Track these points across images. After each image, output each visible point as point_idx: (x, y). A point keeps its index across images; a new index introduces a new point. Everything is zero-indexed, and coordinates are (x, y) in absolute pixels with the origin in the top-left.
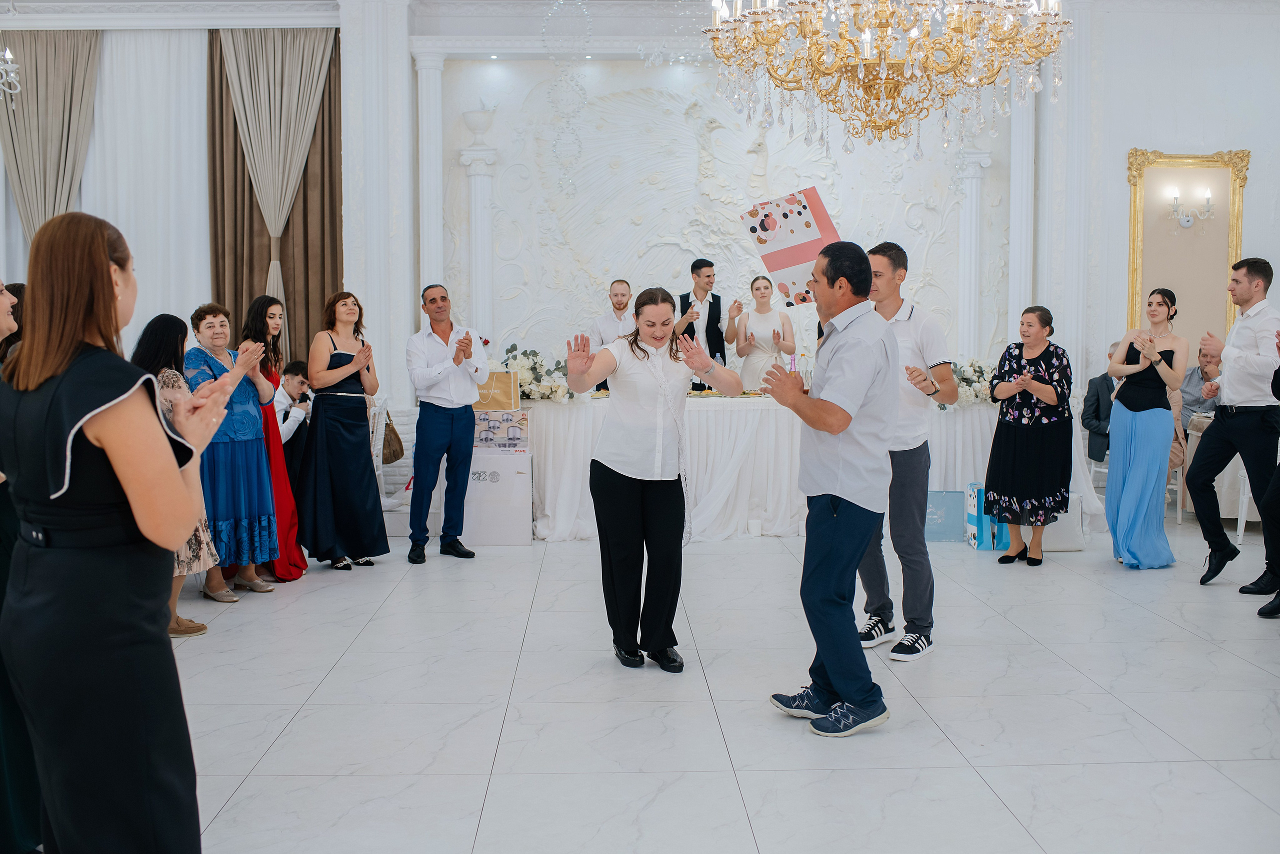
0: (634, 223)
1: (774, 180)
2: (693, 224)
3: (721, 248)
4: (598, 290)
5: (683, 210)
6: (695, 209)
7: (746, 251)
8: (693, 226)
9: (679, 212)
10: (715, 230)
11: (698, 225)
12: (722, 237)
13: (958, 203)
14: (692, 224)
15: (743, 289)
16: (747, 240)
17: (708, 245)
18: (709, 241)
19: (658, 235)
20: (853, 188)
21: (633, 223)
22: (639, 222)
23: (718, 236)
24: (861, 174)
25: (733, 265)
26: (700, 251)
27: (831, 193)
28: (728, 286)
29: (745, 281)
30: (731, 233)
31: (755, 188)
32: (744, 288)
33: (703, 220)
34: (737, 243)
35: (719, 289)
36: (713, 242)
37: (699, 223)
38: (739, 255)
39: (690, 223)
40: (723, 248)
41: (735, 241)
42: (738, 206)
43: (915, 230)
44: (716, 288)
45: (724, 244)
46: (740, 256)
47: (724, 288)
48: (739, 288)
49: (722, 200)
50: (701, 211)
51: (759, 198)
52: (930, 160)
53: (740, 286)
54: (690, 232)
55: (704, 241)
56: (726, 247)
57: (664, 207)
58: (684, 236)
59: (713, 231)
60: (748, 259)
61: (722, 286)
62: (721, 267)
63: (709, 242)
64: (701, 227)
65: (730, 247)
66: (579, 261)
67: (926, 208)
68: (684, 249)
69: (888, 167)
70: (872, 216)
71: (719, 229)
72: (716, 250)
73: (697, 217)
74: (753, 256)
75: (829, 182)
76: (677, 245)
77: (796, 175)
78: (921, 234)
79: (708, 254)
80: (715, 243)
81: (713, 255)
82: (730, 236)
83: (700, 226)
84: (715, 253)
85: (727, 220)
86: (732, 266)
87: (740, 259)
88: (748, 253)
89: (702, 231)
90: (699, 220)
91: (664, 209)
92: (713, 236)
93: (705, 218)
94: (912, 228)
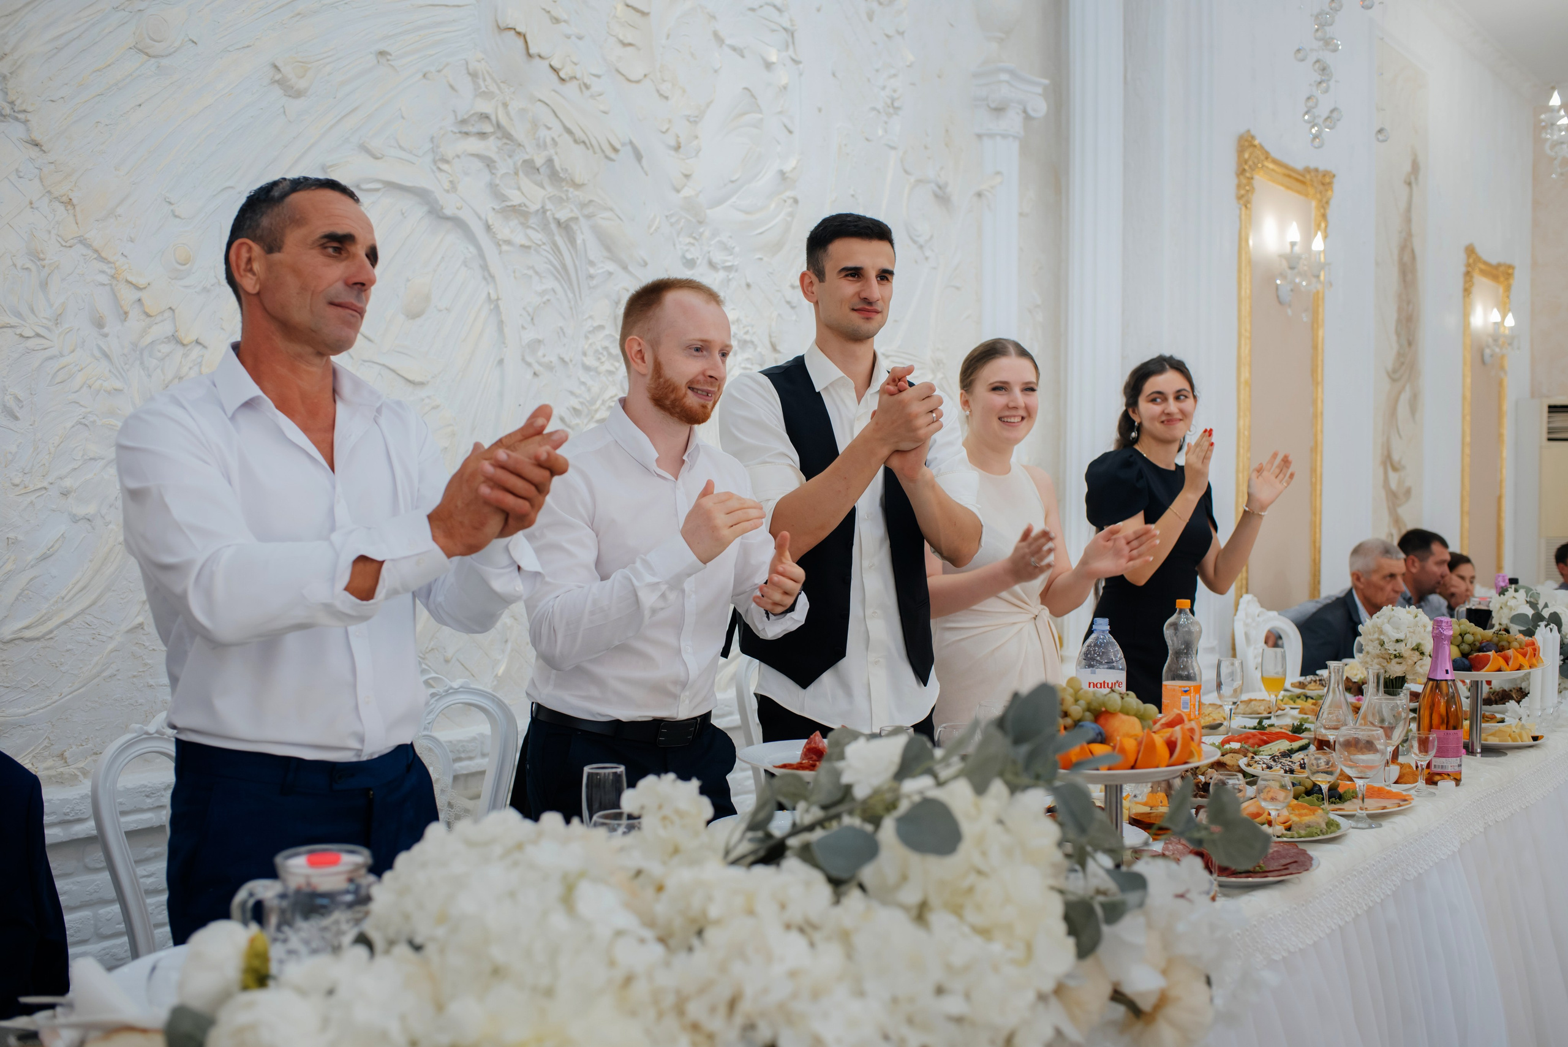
0: (282, 83)
1: (668, 37)
2: (465, 129)
3: (545, 227)
4: (148, 339)
5: (439, 71)
6: (474, 75)
7: (608, 249)
8: (467, 134)
9: (425, 76)
10: (539, 161)
11: (482, 135)
12: (550, 190)
13: (979, 195)
14: (464, 126)
15: (599, 373)
16: (611, 210)
17: (517, 212)
18: (515, 198)
19: (364, 148)
20: (820, 110)
21: (277, 82)
22: (302, 84)
23: (543, 187)
24: (834, 75)
25: (575, 295)
26: (488, 228)
27: (780, 113)
28: (562, 360)
29: (606, 348)
30: (578, 180)
31: (629, 49)
32: (603, 368)
33: (503, 121)
34: (588, 217)
35: (537, 367)
36: (528, 203)
37: (488, 128)
38: (592, 258)
39: (464, 122)
40: (553, 226)
41: (586, 211)
42: (592, 97)
43: (921, 247)
44: (529, 365)
45: (563, 215)
46: (592, 263)
47: (550, 367)
48: (587, 368)
49: (556, 63)
50: (493, 88)
51: (638, 82)
52: (939, 77)
53: (590, 361)
54: (458, 156)
55: (502, 198)
56: (565, 227)
57: (382, 46)
58: (445, 167)
59: (530, 167)
60: (610, 274)
61: (546, 360)
62: (545, 292)
63: (515, 202)
64: (490, 147)
65: (575, 227)
66: (69, 203)
67: (936, 196)
68: (448, 212)
69: (877, 71)
70: (853, 196)
71: (550, 161)
72: (530, 232)
73: (484, 106)
74: (625, 268)
75: (783, 76)
76: (421, 194)
77: (716, 35)
78: (927, 258)
79: (508, 242)
80: (534, 207)
81: (522, 246)
82: (576, 193)
83: (492, 139)
84: (528, 243)
85: (566, 136)
86: (571, 295)
87: (592, 271)
88: (613, 256)
89: (493, 155)
90: (493, 118)
91: (382, 53)
92: (525, 182)
93: (508, 114)
94: (915, 242)
